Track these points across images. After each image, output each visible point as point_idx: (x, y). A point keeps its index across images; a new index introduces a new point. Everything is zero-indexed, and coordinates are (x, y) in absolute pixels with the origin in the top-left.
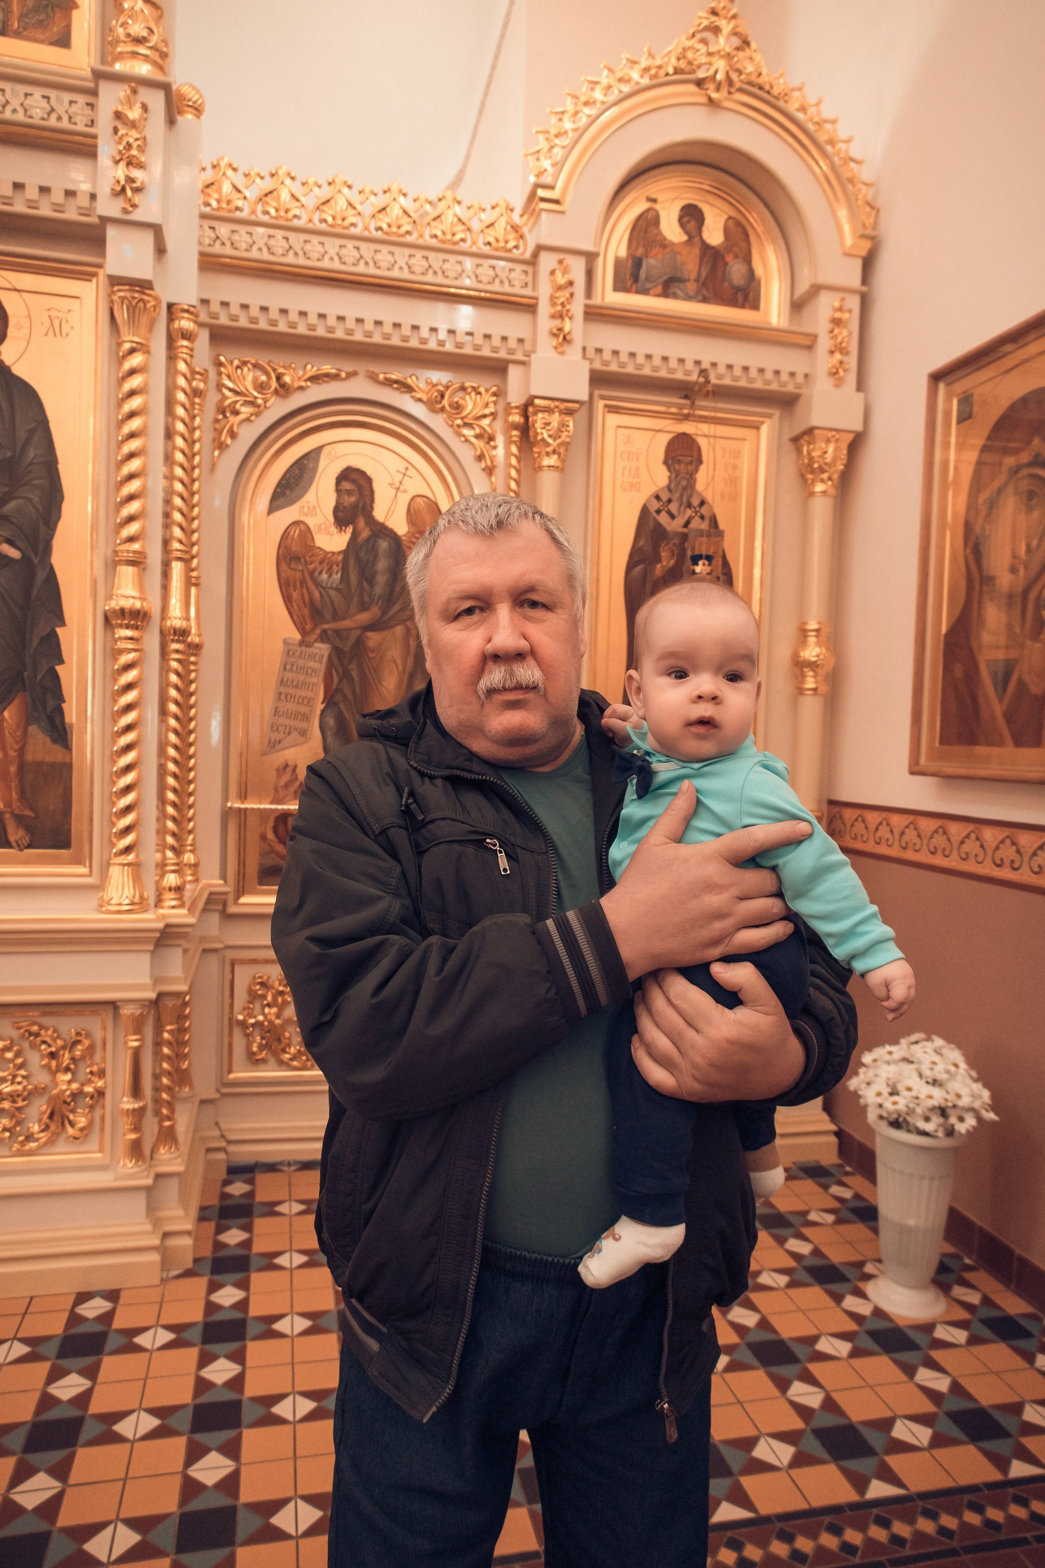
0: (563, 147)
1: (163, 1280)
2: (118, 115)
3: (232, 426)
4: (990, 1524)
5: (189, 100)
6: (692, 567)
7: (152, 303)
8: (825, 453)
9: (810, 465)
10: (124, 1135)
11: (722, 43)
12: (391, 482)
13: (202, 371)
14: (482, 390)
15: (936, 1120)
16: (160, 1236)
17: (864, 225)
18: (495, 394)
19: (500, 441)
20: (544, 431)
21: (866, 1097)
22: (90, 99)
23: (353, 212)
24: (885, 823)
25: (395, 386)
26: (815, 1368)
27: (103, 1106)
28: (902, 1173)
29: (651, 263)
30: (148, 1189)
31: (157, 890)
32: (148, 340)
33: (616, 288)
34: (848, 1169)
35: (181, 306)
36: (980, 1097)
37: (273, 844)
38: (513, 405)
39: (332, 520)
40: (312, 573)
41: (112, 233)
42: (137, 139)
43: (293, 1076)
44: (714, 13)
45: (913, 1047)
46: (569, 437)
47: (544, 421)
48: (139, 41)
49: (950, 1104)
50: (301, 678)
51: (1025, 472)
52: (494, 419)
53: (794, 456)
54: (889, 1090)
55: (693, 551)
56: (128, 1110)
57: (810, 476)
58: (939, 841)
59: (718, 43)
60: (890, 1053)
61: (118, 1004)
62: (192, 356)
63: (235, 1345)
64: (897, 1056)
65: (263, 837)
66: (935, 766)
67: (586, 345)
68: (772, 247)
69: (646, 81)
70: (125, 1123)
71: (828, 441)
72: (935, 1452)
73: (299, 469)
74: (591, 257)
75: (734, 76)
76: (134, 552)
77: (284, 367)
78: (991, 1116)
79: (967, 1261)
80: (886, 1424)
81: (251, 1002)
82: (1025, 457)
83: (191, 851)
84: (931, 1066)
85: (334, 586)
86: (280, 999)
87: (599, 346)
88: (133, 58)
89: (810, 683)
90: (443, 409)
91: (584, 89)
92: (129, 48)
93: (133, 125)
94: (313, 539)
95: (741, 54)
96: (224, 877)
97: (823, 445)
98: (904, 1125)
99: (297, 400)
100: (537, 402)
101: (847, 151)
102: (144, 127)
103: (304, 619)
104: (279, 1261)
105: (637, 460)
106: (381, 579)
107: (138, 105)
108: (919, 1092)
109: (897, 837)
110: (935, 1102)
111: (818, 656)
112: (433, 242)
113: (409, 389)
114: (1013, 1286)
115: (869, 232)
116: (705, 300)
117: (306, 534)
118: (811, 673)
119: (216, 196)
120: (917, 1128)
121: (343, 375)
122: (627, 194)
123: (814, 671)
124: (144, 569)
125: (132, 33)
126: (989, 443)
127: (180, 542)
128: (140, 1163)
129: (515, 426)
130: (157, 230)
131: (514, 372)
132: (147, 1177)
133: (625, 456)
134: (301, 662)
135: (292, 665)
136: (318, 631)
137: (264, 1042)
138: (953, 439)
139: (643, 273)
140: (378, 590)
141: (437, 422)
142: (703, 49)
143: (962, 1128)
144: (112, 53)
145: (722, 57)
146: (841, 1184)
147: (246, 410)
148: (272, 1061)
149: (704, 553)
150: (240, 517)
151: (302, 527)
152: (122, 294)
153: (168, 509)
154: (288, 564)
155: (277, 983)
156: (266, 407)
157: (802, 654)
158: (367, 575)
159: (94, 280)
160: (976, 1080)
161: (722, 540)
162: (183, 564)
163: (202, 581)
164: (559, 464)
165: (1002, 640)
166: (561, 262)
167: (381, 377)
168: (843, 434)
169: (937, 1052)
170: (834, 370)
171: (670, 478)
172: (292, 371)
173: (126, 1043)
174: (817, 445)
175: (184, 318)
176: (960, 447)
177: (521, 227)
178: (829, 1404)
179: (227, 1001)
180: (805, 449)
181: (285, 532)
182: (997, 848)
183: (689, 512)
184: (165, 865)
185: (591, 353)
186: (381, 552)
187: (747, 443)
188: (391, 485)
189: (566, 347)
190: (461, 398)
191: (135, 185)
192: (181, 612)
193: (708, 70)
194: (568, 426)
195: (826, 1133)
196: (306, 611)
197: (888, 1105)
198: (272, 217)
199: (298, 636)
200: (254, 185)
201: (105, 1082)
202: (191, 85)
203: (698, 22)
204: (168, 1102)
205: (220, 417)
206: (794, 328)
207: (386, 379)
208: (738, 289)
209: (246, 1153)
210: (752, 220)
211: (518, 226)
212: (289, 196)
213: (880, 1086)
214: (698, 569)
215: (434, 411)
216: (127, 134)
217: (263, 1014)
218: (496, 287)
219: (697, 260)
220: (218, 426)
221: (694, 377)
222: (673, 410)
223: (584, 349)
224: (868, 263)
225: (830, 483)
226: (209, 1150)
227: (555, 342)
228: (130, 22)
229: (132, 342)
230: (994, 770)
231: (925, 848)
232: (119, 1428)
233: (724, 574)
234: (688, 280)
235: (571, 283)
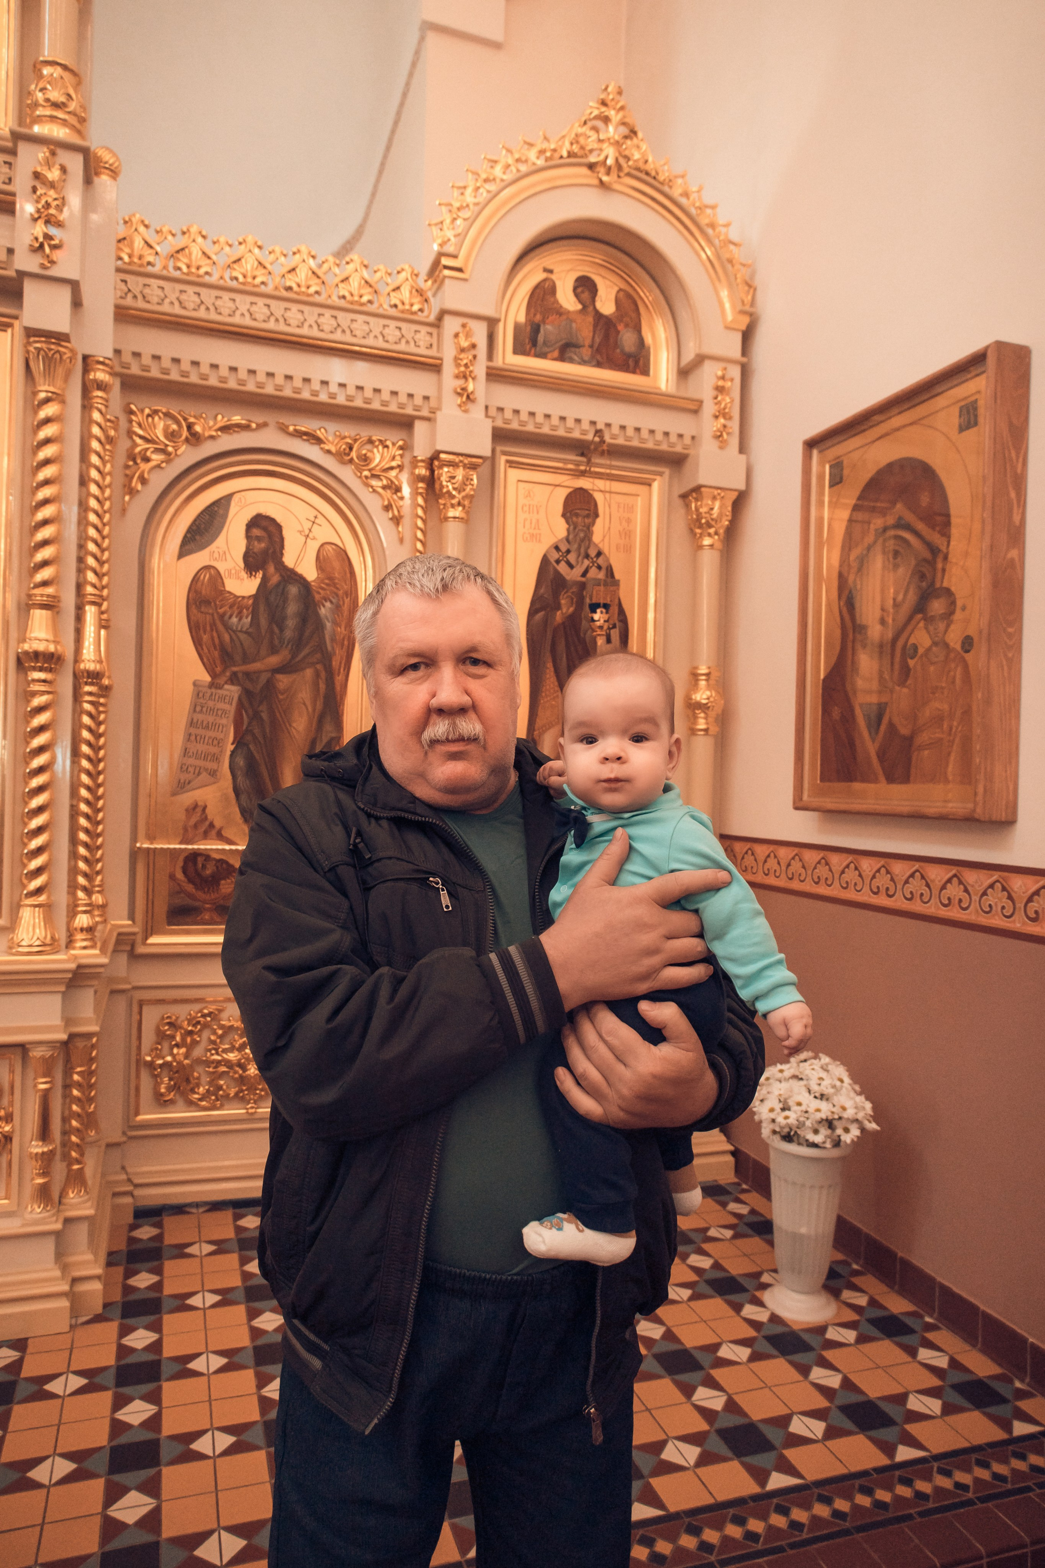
0: (465, 220)
1: (72, 1327)
2: (37, 175)
3: (143, 472)
4: (880, 1505)
5: (106, 163)
6: (590, 615)
7: (69, 355)
8: (712, 509)
9: (699, 519)
10: (33, 1179)
11: (612, 131)
12: (301, 529)
13: (113, 418)
14: (388, 443)
15: (824, 1132)
16: (69, 1282)
17: (743, 302)
18: (401, 448)
19: (406, 491)
20: (449, 484)
21: (760, 1114)
22: (8, 158)
23: (264, 271)
24: (772, 855)
25: (305, 437)
26: (718, 1374)
27: (11, 1151)
28: (794, 1184)
29: (549, 329)
30: (57, 1234)
31: (68, 930)
32: (63, 390)
33: (516, 352)
34: (744, 1186)
35: (97, 358)
36: (864, 1108)
37: (184, 884)
38: (419, 458)
39: (242, 565)
40: (222, 617)
41: (30, 289)
42: (55, 199)
43: (201, 1116)
44: (604, 103)
45: (802, 1065)
46: (474, 490)
47: (449, 474)
48: (56, 105)
49: (836, 1117)
50: (211, 719)
51: (892, 533)
52: (400, 471)
53: (682, 511)
54: (781, 1105)
55: (591, 599)
56: (37, 1154)
57: (698, 531)
58: (822, 871)
59: (607, 131)
60: (781, 1071)
61: (27, 1046)
62: (106, 407)
63: (151, 1386)
64: (787, 1074)
65: (172, 877)
66: (817, 802)
67: (488, 404)
68: (661, 321)
69: (540, 162)
70: (32, 1168)
71: (714, 498)
72: (829, 1443)
73: (210, 515)
74: (492, 323)
75: (622, 161)
76: (48, 596)
77: (195, 417)
78: (873, 1126)
79: (855, 1266)
80: (784, 1421)
81: (159, 1044)
82: (890, 520)
83: (99, 892)
84: (819, 1082)
85: (244, 629)
86: (189, 1040)
87: (501, 405)
88: (52, 121)
89: (701, 724)
90: (351, 461)
91: (484, 167)
92: (48, 112)
93: (52, 185)
94: (223, 583)
95: (629, 142)
96: (132, 917)
97: (710, 502)
98: (795, 1138)
99: (208, 449)
100: (443, 456)
101: (726, 234)
102: (63, 187)
103: (214, 661)
104: (191, 1301)
105: (538, 513)
106: (291, 623)
107: (57, 166)
108: (808, 1106)
109: (784, 868)
110: (823, 1115)
111: (708, 699)
112: (342, 303)
113: (319, 441)
114: (896, 1287)
115: (747, 308)
116: (599, 365)
117: (217, 577)
118: (702, 715)
119: (127, 250)
120: (807, 1140)
121: (254, 425)
122: (527, 263)
123: (705, 713)
124: (58, 613)
125: (52, 99)
126: (860, 502)
127: (94, 586)
128: (48, 1208)
129: (421, 479)
130: (75, 286)
131: (420, 428)
132: (56, 1221)
133: (526, 509)
134: (211, 704)
135: (202, 707)
136: (228, 674)
137: (172, 1083)
138: (826, 499)
139: (541, 338)
140: (288, 634)
141: (346, 473)
142: (593, 136)
143: (847, 1138)
144: (31, 116)
145: (611, 144)
146: (738, 1201)
147: (157, 458)
148: (181, 1103)
149: (602, 601)
150: (150, 561)
151: (212, 571)
152: (38, 345)
153: (82, 554)
154: (199, 608)
155: (186, 1023)
156: (176, 455)
157: (693, 697)
158: (277, 619)
159: (9, 330)
160: (860, 1094)
161: (618, 589)
162: (97, 608)
163: (112, 624)
164: (463, 515)
165: (875, 685)
166: (464, 326)
167: (291, 428)
168: (729, 492)
169: (825, 1068)
170: (719, 434)
171: (568, 530)
172: (202, 420)
173: (35, 1086)
174: (704, 502)
175: (99, 369)
176: (833, 505)
177: (426, 292)
178: (731, 1406)
179: (134, 1043)
180: (693, 506)
181: (196, 575)
182: (874, 877)
183: (587, 562)
184: (77, 906)
185: (493, 412)
186: (290, 597)
187: (639, 499)
188: (300, 532)
189: (470, 406)
190: (368, 450)
191: (53, 242)
192: (95, 655)
193: (599, 155)
194: (472, 480)
195: (723, 1153)
196: (216, 654)
197: (780, 1120)
198: (184, 273)
199: (208, 678)
200: (166, 241)
201: (12, 1127)
202: (107, 149)
203: (589, 111)
204: (78, 1145)
205: (131, 463)
206: (682, 394)
207: (295, 430)
208: (629, 356)
209: (153, 1196)
210: (642, 294)
211: (422, 290)
212: (200, 253)
213: (773, 1102)
214: (596, 617)
215: (343, 463)
216: (45, 194)
217: (172, 1054)
218: (402, 347)
219: (591, 328)
220: (128, 472)
221: (590, 437)
222: (571, 466)
223: (487, 407)
224: (747, 336)
225: (716, 537)
226: (115, 1195)
227: (459, 401)
228: (49, 87)
229: (47, 391)
230: (868, 805)
231: (809, 879)
232: (33, 1474)
233: (620, 621)
234: (584, 346)
235: (474, 346)
